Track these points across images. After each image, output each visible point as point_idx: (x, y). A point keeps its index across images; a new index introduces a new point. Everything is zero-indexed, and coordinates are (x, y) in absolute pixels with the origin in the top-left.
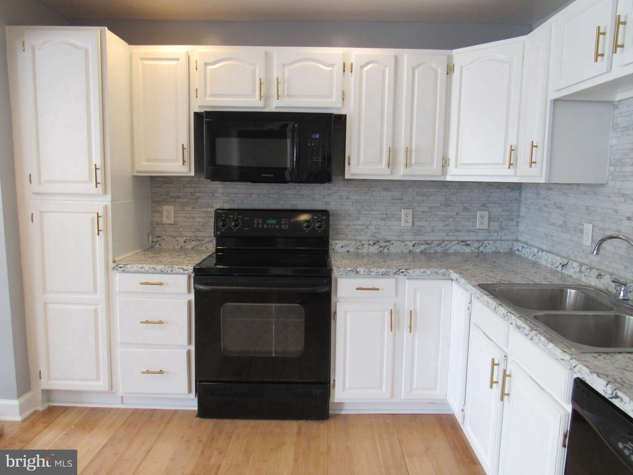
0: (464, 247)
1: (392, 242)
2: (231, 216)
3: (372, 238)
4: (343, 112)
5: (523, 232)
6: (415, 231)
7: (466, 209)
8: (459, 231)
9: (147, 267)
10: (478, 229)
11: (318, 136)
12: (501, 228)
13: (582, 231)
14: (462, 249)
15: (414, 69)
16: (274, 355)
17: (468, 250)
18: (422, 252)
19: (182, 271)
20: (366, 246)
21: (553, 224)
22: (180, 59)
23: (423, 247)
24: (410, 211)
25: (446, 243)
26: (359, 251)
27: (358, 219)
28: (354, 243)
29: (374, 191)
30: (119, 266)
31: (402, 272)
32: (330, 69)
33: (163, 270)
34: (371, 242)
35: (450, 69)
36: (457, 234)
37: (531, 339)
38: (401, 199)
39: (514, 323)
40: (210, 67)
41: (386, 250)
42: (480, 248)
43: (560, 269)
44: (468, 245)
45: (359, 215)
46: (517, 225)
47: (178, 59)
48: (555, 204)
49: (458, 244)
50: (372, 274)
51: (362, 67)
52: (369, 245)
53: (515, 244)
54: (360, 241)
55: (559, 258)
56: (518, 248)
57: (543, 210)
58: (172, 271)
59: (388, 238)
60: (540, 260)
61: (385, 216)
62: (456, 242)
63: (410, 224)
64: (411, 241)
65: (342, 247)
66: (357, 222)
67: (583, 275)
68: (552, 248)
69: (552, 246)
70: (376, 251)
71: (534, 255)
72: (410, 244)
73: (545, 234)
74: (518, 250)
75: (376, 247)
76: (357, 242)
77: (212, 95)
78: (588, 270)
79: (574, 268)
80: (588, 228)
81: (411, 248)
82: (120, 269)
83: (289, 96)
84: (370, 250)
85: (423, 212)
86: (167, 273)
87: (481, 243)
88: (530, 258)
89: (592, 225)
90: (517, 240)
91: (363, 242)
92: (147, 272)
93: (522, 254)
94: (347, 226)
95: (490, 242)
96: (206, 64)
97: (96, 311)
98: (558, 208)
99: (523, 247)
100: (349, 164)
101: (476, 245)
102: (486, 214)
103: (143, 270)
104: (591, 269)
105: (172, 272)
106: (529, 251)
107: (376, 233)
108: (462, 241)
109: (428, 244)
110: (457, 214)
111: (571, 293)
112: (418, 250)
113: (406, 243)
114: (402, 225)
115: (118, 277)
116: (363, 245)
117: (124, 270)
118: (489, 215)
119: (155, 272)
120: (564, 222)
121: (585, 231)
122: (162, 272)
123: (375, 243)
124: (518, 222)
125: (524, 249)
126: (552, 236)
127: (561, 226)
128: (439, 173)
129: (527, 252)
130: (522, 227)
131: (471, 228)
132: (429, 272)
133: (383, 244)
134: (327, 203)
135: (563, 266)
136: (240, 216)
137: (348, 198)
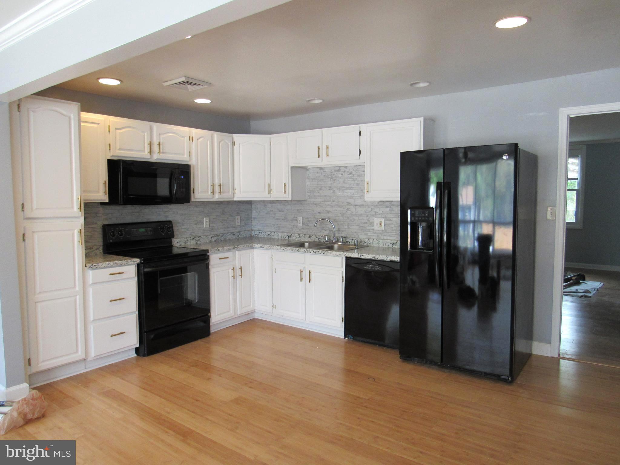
0: (233, 236)
1: (202, 237)
2: (117, 229)
3: (191, 236)
4: (189, 163)
5: (255, 225)
6: (210, 229)
7: (231, 215)
8: (228, 228)
9: (111, 263)
10: (237, 226)
11: (182, 177)
12: (245, 224)
13: (296, 220)
14: (232, 237)
15: (219, 142)
16: (185, 304)
17: (234, 237)
18: (215, 241)
19: (132, 263)
20: (189, 241)
21: (277, 219)
22: (100, 124)
23: (215, 238)
24: (208, 218)
25: (225, 234)
26: (186, 244)
27: (183, 225)
28: (183, 239)
29: (190, 207)
30: (93, 265)
31: (236, 247)
32: (183, 139)
33: (121, 264)
34: (192, 238)
35: (233, 144)
36: (228, 229)
37: (323, 254)
38: (203, 212)
39: (312, 252)
40: (118, 131)
41: (199, 242)
42: (239, 236)
43: (287, 238)
44: (234, 235)
45: (183, 223)
46: (251, 222)
47: (98, 124)
48: (278, 209)
49: (230, 234)
50: (225, 250)
51: (198, 140)
52: (191, 240)
53: (253, 232)
54: (186, 238)
55: (285, 234)
56: (256, 233)
57: (270, 213)
58: (127, 263)
59: (199, 235)
60: (273, 236)
61: (196, 222)
62: (229, 234)
63: (208, 226)
64: (210, 235)
65: (178, 243)
66: (183, 227)
67: (301, 238)
68: (278, 230)
69: (278, 229)
70: (194, 243)
71: (269, 235)
72: (210, 237)
73: (273, 224)
74: (255, 234)
75: (194, 240)
76: (185, 239)
77: (120, 149)
78: (304, 236)
79: (295, 236)
80: (300, 219)
81: (210, 239)
82: (94, 267)
83: (163, 153)
84: (191, 243)
85: (214, 218)
86: (124, 265)
87: (239, 233)
88: (266, 237)
89: (302, 217)
90: (252, 230)
91: (188, 238)
92: (112, 267)
93: (259, 236)
94: (178, 230)
95: (243, 232)
96: (116, 129)
97: (75, 300)
98: (280, 211)
99: (259, 232)
100: (194, 193)
101: (237, 234)
102: (239, 217)
103: (109, 266)
104: (305, 235)
105: (127, 265)
106: (264, 233)
107: (192, 232)
108: (232, 233)
109: (218, 236)
110: (228, 218)
111: (307, 244)
112: (213, 240)
113: (208, 236)
114: (205, 227)
115: (91, 274)
116: (188, 240)
117: (97, 268)
118: (240, 218)
119: (117, 266)
120: (285, 217)
121: (298, 220)
122: (121, 265)
123: (194, 238)
124: (251, 221)
125: (260, 234)
126: (278, 225)
127: (283, 219)
128: (232, 197)
129: (263, 234)
130: (254, 223)
131: (234, 226)
132: (246, 246)
133: (197, 239)
134: (166, 217)
135: (289, 237)
136: (123, 228)
137: (177, 213)
